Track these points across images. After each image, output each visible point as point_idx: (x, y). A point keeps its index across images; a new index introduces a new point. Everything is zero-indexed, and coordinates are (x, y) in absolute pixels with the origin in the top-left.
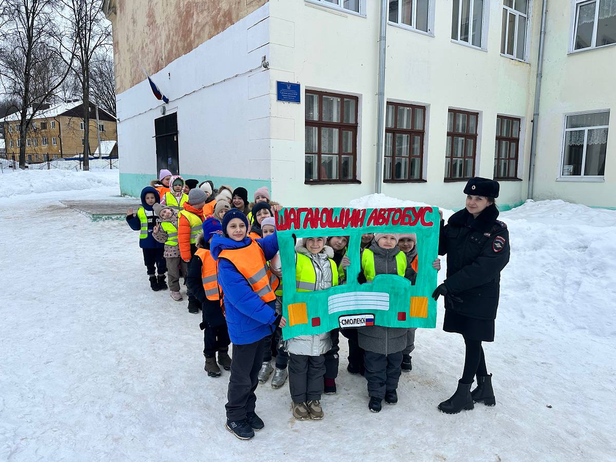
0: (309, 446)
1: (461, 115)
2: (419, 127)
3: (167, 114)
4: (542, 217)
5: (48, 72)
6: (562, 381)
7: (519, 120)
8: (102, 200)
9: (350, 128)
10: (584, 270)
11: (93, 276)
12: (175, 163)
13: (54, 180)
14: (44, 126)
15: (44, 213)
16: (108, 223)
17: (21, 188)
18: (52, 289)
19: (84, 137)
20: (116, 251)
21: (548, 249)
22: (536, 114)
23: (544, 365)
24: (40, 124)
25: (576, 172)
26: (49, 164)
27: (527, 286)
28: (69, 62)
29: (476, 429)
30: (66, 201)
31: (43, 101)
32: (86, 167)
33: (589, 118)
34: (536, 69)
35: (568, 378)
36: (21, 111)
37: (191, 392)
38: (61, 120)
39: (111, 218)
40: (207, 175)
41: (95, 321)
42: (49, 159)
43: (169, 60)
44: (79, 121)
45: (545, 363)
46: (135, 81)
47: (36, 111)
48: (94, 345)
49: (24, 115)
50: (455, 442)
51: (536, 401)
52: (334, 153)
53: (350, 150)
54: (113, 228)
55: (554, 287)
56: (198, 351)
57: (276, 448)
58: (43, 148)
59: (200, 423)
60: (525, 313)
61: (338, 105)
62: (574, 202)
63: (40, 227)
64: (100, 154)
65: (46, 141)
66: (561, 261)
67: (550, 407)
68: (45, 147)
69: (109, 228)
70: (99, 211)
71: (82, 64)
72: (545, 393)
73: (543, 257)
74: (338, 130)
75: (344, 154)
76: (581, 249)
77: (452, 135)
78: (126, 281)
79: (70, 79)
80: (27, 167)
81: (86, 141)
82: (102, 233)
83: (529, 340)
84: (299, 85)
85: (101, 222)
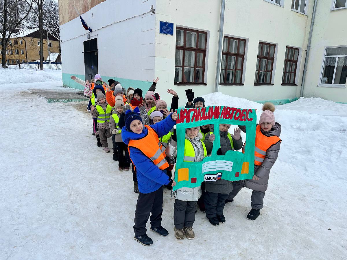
0: (189, 253)
1: (266, 46)
2: (241, 52)
3: (91, 38)
4: (309, 108)
5: (18, 9)
6: (334, 213)
7: (298, 49)
8: (52, 89)
9: (202, 51)
10: (343, 144)
11: (51, 138)
12: (96, 69)
13: (23, 76)
14: (16, 42)
15: (19, 96)
16: (57, 104)
17: (5, 80)
18: (26, 146)
19: (40, 50)
20: (64, 122)
21: (322, 130)
22: (309, 47)
23: (322, 202)
24: (14, 42)
25: (329, 82)
26: (20, 65)
27: (309, 152)
28: (30, 4)
29: (288, 243)
30: (31, 89)
31: (15, 27)
32: (42, 68)
33: (339, 50)
34: (311, 20)
35: (337, 210)
36: (2, 33)
37: (115, 215)
38: (26, 39)
39: (59, 101)
40: (115, 77)
41: (54, 167)
42: (20, 63)
43: (92, 6)
44: (37, 40)
45: (323, 200)
46: (72, 18)
47: (11, 33)
48: (54, 183)
49: (4, 35)
50: (277, 252)
51: (321, 225)
52: (191, 66)
53: (201, 65)
54: (60, 108)
55: (325, 153)
56: (117, 188)
57: (169, 254)
58: (16, 56)
59: (122, 236)
60: (307, 168)
61: (195, 37)
62: (326, 99)
63: (17, 105)
64: (50, 61)
65: (18, 52)
66: (329, 138)
67: (330, 229)
68: (17, 55)
69: (58, 107)
70: (52, 97)
71: (38, 6)
72: (325, 220)
73: (319, 135)
74: (194, 52)
75: (198, 67)
76: (342, 131)
77: (260, 57)
78: (71, 142)
79: (31, 14)
80: (7, 67)
81: (41, 53)
82: (54, 111)
83: (311, 185)
84: (173, 24)
85: (53, 104)
